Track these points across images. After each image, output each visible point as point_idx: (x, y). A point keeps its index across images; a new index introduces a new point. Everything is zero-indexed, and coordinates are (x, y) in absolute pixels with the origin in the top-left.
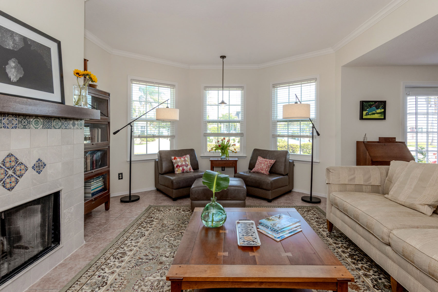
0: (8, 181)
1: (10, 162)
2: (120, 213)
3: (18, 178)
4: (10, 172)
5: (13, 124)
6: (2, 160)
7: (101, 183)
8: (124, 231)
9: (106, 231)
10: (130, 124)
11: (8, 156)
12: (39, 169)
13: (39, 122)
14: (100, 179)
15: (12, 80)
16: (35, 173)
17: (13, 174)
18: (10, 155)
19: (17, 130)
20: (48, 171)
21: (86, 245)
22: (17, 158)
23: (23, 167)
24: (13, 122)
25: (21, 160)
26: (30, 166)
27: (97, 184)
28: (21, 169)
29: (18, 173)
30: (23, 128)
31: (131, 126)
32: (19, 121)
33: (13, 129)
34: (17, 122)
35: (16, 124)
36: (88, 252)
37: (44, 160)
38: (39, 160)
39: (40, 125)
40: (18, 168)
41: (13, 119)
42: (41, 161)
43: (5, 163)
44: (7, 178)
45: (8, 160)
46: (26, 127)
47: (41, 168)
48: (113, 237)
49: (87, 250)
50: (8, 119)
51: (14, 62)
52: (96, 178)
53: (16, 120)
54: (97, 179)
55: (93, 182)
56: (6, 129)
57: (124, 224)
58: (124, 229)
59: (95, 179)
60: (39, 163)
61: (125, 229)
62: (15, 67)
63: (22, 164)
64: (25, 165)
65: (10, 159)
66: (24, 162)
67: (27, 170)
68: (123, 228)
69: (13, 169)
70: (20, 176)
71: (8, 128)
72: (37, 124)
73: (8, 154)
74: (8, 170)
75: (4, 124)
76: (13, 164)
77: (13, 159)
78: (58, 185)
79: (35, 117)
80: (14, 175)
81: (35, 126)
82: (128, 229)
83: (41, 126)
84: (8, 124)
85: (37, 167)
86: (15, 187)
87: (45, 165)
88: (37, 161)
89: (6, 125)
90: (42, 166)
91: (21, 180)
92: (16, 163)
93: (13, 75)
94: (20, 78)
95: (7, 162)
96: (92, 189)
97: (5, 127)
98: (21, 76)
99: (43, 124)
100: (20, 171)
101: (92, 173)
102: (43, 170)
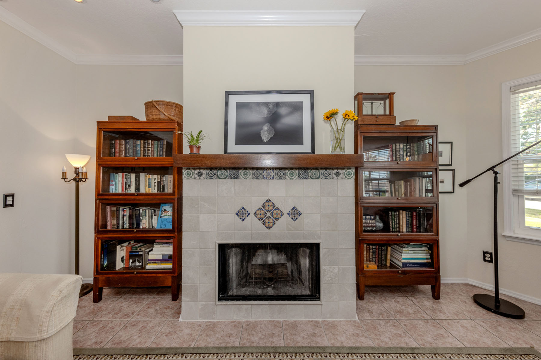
0: (267, 221)
1: (269, 206)
2: (449, 317)
3: (275, 221)
4: (269, 214)
5: (271, 176)
6: (262, 204)
7: (424, 254)
8: (413, 349)
9: (394, 326)
10: (492, 169)
11: (267, 201)
12: (294, 217)
13: (294, 173)
14: (422, 248)
15: (264, 141)
16: (290, 219)
17: (271, 216)
18: (269, 201)
19: (274, 181)
20: (304, 220)
21: (355, 322)
22: (274, 204)
23: (279, 212)
24: (271, 174)
25: (277, 205)
26: (285, 212)
27: (414, 253)
28: (278, 213)
29: (275, 216)
30: (279, 179)
31: (496, 173)
32: (275, 173)
33: (271, 180)
34: (274, 174)
35: (273, 176)
36: (345, 333)
37: (299, 209)
38: (294, 208)
39: (295, 176)
40: (275, 212)
41: (270, 172)
42: (296, 209)
43: (264, 206)
44: (267, 218)
45: (267, 204)
46: (282, 178)
47: (296, 216)
48: (390, 343)
49: (347, 331)
50: (267, 172)
51: (267, 126)
52: (413, 245)
53: (273, 172)
54: (415, 246)
55: (406, 249)
56: (265, 180)
57: (430, 339)
58: (418, 346)
59: (411, 245)
60: (294, 211)
61: (417, 348)
62: (267, 130)
63: (279, 209)
64: (281, 210)
65: (269, 204)
66: (280, 207)
67: (282, 215)
68: (421, 342)
69: (271, 212)
70: (277, 219)
71: (267, 179)
72: (292, 175)
73: (267, 200)
74: (267, 212)
75: (264, 176)
76: (271, 208)
77: (271, 204)
78: (316, 236)
79: (290, 169)
80: (272, 218)
81: (290, 177)
82: (421, 352)
83: (297, 177)
84: (267, 176)
85: (292, 214)
86: (272, 227)
87: (301, 214)
88: (292, 209)
89: (266, 177)
90: (297, 214)
91: (277, 222)
92: (274, 208)
93: (266, 137)
94: (271, 138)
95: (266, 206)
96: (403, 257)
97: (264, 178)
98: (272, 136)
99: (298, 175)
100: (276, 215)
101: (398, 237)
102: (298, 218)
